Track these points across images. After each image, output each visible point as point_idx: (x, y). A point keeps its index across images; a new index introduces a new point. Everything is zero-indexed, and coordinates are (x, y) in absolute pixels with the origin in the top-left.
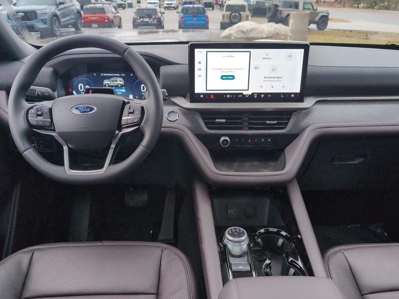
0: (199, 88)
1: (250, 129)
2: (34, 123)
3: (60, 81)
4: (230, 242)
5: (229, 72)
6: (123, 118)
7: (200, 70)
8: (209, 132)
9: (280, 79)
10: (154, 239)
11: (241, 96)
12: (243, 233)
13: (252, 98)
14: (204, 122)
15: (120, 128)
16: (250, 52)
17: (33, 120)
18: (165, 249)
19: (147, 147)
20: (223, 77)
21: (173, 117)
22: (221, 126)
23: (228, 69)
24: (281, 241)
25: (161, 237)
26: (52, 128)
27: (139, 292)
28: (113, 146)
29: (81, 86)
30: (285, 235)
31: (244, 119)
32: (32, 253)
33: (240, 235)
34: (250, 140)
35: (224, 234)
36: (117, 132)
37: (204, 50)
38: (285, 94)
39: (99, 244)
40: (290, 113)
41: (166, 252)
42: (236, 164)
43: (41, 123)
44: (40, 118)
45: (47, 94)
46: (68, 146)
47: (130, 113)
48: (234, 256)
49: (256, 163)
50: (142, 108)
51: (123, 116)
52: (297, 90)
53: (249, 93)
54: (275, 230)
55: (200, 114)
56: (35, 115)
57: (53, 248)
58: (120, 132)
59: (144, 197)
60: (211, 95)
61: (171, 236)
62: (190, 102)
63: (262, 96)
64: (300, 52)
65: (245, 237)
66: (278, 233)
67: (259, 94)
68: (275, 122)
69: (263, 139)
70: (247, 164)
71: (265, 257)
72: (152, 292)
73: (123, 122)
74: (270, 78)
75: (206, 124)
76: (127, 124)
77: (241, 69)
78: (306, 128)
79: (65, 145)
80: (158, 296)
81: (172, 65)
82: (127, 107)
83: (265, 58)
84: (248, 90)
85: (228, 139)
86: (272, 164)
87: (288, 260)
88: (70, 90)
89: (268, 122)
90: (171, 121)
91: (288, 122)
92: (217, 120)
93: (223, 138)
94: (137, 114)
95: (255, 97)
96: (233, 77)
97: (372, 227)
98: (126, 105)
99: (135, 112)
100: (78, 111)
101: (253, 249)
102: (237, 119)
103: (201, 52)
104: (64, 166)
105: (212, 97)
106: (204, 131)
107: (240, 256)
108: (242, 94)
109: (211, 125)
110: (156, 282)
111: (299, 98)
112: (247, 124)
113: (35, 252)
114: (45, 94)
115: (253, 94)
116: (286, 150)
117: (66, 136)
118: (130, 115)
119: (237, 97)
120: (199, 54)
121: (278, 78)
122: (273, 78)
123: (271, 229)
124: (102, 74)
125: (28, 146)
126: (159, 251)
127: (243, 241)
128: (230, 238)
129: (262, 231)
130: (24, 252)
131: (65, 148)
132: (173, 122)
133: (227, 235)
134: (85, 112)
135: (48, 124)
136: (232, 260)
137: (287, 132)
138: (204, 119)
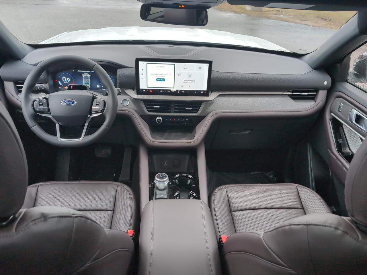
0: (143, 86)
1: (176, 112)
2: (38, 109)
3: (50, 77)
4: (158, 182)
5: (161, 76)
6: (93, 108)
7: (142, 74)
8: (149, 114)
9: (194, 82)
10: (116, 180)
11: (170, 91)
12: (166, 177)
13: (176, 93)
14: (146, 107)
15: (91, 113)
16: (175, 64)
17: (37, 107)
18: (119, 185)
19: (107, 126)
20: (157, 80)
21: (126, 103)
22: (157, 110)
23: (161, 75)
24: (189, 181)
25: (120, 179)
26: (49, 113)
27: (103, 209)
28: (86, 124)
29: (64, 78)
30: (191, 177)
31: (172, 106)
32: (37, 187)
33: (164, 177)
34: (175, 120)
35: (154, 177)
36: (89, 116)
37: (146, 63)
38: (197, 91)
39: (79, 182)
40: (200, 103)
41: (119, 187)
42: (166, 134)
43: (42, 110)
44: (41, 107)
45: (44, 89)
46: (59, 124)
47: (97, 105)
48: (159, 190)
49: (179, 134)
50: (104, 102)
51: (93, 106)
52: (205, 88)
53: (175, 90)
54: (185, 175)
55: (143, 102)
56: (38, 105)
57: (49, 184)
58: (91, 116)
59: (109, 151)
60: (150, 90)
61: (128, 178)
62: (137, 94)
63: (183, 92)
64: (207, 66)
65: (167, 178)
66: (187, 176)
67: (181, 91)
68: (191, 109)
69: (183, 119)
70: (173, 134)
71: (176, 190)
72: (110, 209)
73: (93, 110)
74: (188, 81)
75: (147, 108)
76: (95, 112)
77: (169, 75)
78: (210, 113)
79: (57, 123)
80: (114, 212)
81: (125, 68)
82: (95, 100)
83: (184, 69)
84: (174, 88)
85: (161, 119)
86: (189, 134)
87: (190, 192)
88: (57, 81)
89: (187, 109)
90: (124, 106)
91: (199, 109)
92: (154, 106)
93: (158, 118)
94: (102, 106)
95: (179, 92)
96: (164, 80)
97: (267, 174)
98: (94, 99)
99: (100, 104)
100: (65, 103)
101: (170, 186)
102: (167, 106)
103: (143, 63)
104: (57, 136)
105: (151, 91)
106: (146, 113)
107: (163, 190)
108: (170, 90)
109: (150, 109)
110: (113, 204)
111: (206, 94)
112: (174, 109)
113: (39, 187)
114: (42, 89)
115: (177, 90)
116: (197, 126)
117: (58, 118)
118: (97, 106)
119: (167, 92)
120: (142, 65)
121: (193, 81)
122: (190, 81)
123: (183, 175)
124: (78, 71)
125: (34, 123)
126: (115, 187)
127: (165, 181)
128: (158, 179)
129: (178, 176)
130: (32, 187)
131: (57, 125)
132: (125, 107)
133: (156, 178)
134: (70, 104)
135: (46, 110)
136: (158, 192)
137: (198, 115)
138: (146, 105)
